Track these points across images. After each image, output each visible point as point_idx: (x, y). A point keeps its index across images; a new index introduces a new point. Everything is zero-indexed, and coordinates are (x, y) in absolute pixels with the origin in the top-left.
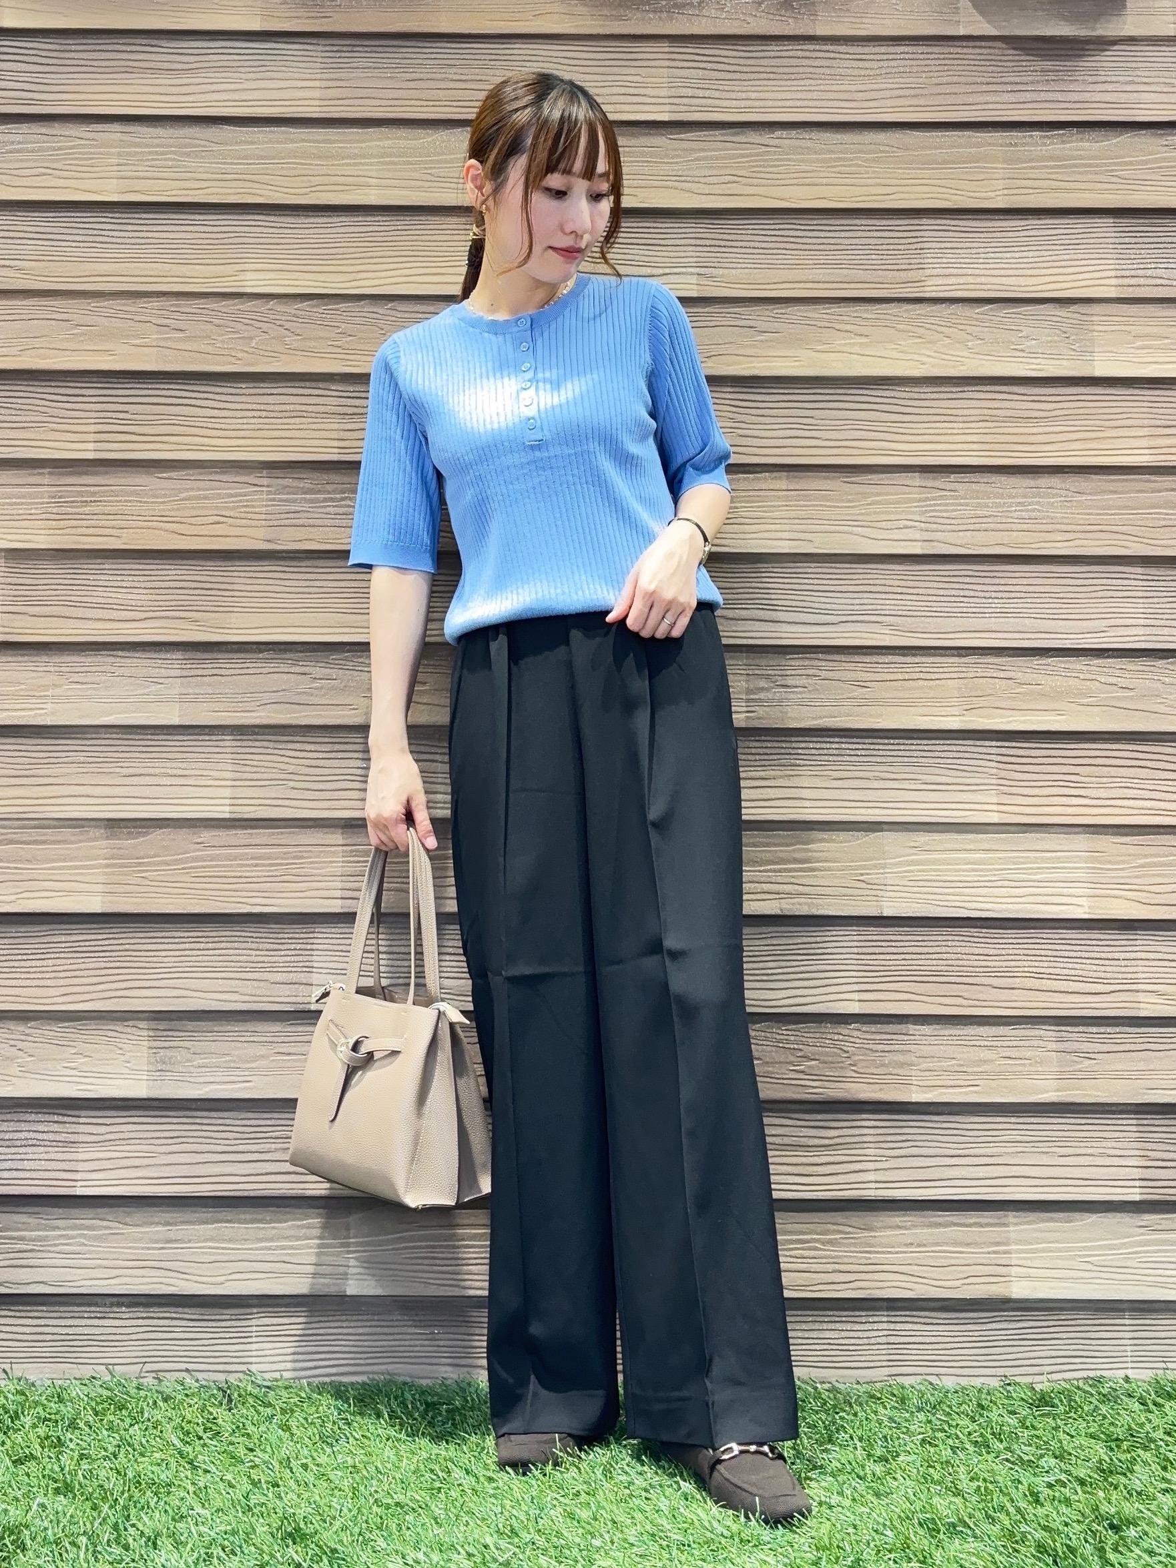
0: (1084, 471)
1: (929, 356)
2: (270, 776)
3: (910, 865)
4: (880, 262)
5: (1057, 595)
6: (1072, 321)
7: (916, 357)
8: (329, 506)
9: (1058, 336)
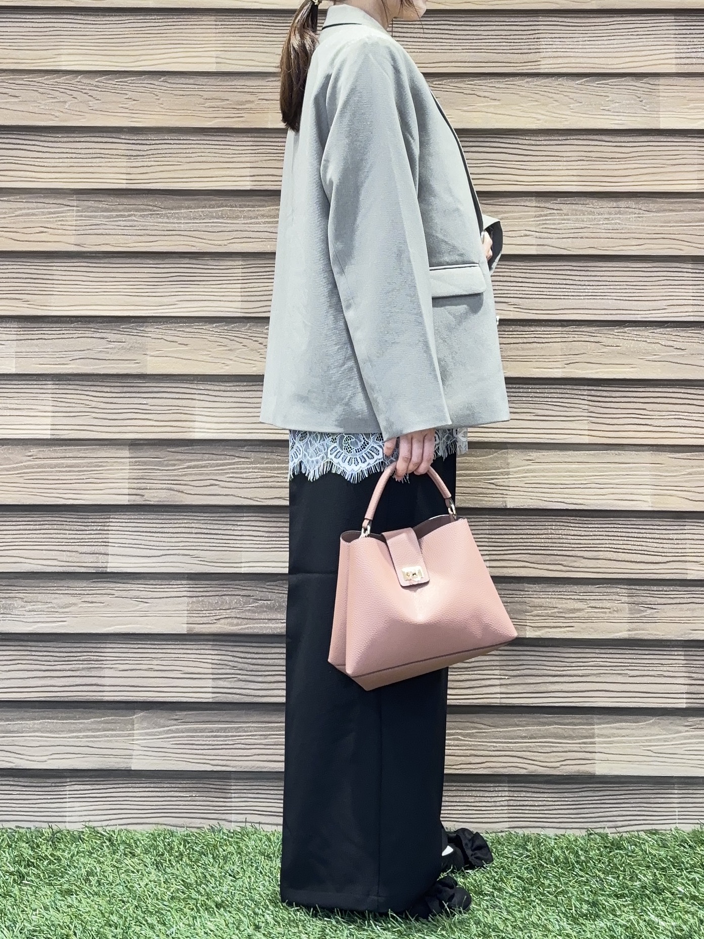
0: (652, 195)
1: (542, 114)
2: (78, 410)
3: (526, 473)
4: (508, 48)
5: (632, 284)
6: (644, 90)
7: (534, 115)
8: (120, 221)
9: (635, 100)
